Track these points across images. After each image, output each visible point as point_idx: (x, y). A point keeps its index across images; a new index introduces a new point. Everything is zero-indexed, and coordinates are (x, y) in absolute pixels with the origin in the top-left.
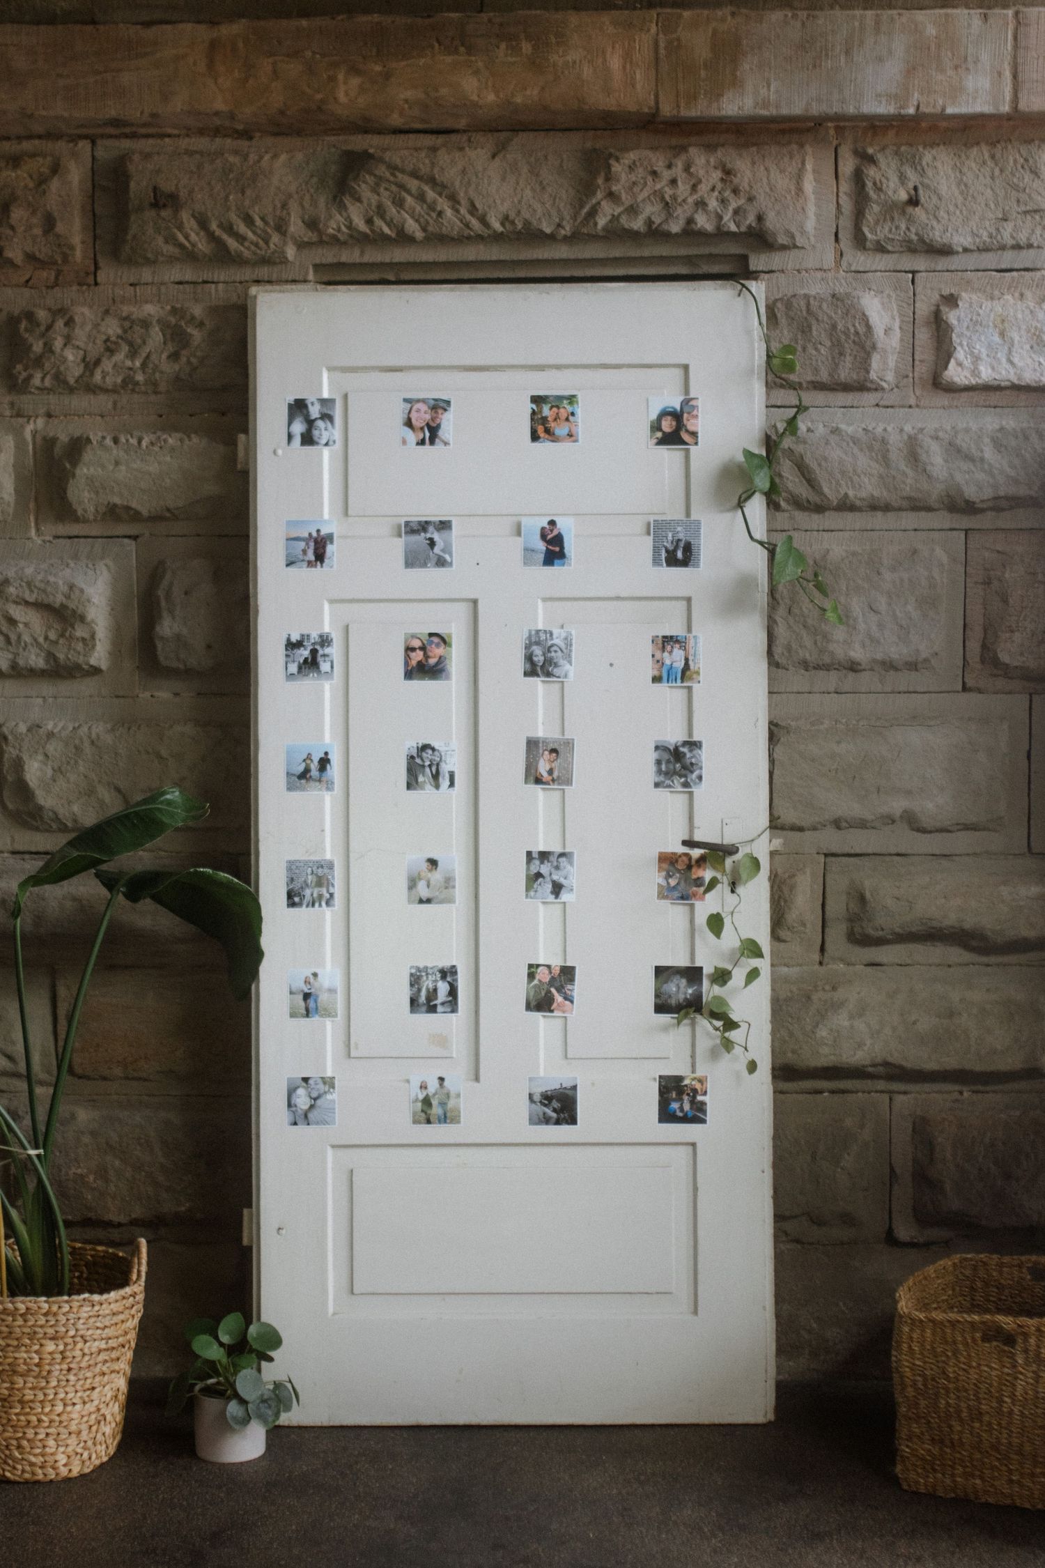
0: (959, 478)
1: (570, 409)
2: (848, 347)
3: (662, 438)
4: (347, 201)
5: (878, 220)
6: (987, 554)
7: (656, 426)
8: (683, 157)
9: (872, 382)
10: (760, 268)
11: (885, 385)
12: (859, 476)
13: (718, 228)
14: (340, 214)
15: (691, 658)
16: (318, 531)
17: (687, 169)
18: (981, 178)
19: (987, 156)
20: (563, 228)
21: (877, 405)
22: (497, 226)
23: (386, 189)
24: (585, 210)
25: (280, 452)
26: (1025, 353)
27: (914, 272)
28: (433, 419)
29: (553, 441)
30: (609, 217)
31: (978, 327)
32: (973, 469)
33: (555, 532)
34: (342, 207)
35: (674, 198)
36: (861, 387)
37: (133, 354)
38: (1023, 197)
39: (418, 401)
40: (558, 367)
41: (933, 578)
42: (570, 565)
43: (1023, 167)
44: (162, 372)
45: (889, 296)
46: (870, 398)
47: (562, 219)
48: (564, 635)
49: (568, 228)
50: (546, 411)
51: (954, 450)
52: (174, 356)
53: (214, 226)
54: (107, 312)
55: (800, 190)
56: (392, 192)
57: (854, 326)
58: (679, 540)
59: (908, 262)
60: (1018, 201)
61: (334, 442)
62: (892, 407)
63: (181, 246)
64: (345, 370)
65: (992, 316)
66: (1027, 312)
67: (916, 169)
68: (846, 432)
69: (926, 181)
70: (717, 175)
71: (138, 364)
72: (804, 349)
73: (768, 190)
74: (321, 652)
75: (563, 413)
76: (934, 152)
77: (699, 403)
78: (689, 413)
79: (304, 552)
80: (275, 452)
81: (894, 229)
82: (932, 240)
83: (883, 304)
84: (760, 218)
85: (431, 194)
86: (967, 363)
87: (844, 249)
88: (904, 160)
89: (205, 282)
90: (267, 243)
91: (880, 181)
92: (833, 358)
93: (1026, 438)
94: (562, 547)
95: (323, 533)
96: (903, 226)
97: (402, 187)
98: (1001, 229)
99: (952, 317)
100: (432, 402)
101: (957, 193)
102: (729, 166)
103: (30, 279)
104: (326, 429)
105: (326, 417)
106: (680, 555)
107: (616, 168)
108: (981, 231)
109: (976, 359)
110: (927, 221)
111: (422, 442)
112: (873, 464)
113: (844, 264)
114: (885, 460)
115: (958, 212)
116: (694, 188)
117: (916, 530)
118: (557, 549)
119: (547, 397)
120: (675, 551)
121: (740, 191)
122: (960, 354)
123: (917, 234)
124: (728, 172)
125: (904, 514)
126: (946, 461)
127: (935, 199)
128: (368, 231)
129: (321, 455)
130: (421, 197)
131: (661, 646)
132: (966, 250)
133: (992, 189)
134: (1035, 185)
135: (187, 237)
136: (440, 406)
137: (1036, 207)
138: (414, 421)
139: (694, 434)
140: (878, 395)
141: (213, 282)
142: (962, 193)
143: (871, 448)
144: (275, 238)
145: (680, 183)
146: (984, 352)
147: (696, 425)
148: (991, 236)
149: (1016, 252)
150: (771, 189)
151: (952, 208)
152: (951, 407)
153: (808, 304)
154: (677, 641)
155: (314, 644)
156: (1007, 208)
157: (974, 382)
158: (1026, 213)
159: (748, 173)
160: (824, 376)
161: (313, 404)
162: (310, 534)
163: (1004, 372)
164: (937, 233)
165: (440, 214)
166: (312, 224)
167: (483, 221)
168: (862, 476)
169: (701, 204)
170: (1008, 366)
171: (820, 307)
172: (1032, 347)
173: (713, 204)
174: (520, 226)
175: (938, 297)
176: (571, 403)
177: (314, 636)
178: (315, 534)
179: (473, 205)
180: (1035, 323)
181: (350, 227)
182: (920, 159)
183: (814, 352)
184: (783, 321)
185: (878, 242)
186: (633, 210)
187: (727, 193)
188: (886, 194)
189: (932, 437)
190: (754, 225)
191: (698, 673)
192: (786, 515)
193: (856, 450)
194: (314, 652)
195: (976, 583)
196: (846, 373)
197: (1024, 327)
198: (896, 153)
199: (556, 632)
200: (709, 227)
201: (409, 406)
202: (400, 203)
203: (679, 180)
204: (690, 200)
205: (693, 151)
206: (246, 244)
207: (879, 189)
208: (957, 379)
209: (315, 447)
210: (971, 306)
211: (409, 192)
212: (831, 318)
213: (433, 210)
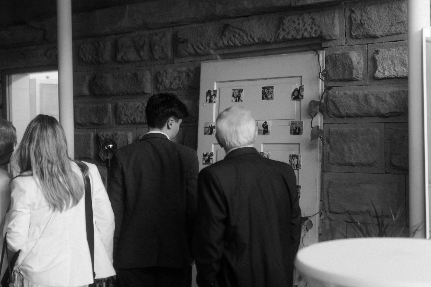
0: (380, 107)
1: (272, 90)
2: (347, 68)
3: (295, 97)
4: (223, 37)
5: (355, 29)
6: (391, 130)
7: (293, 94)
8: (302, 17)
9: (354, 78)
10: (325, 46)
11: (359, 79)
12: (351, 107)
13: (310, 36)
14: (222, 41)
15: (299, 161)
16: (211, 125)
17: (303, 19)
18: (385, 13)
19: (387, 7)
20: (272, 40)
21: (358, 85)
22: (257, 41)
23: (232, 33)
24: (277, 34)
25: (204, 104)
26: (399, 67)
27: (367, 44)
28: (239, 94)
29: (267, 99)
30: (283, 36)
31: (385, 60)
32: (384, 104)
33: (266, 125)
34: (222, 39)
35: (299, 28)
36: (352, 80)
37: (179, 80)
38: (397, 18)
39: (236, 90)
40: (270, 79)
41: (374, 138)
42: (269, 134)
43: (397, 9)
44: (185, 85)
45: (360, 52)
46: (355, 83)
47: (272, 37)
48: (267, 154)
49: (273, 40)
50: (266, 91)
51: (378, 98)
52: (188, 80)
53: (195, 47)
54: (174, 70)
55: (333, 22)
56: (233, 34)
57: (348, 62)
58: (297, 127)
59: (365, 41)
60: (396, 20)
61: (216, 101)
62: (362, 85)
63: (189, 53)
64: (220, 82)
65: (389, 56)
66: (399, 54)
67: (365, 13)
68: (347, 94)
69: (368, 16)
70: (310, 21)
71: (180, 83)
72: (336, 69)
73: (324, 23)
74: (211, 158)
75: (270, 91)
76: (370, 7)
77: (304, 87)
78: (301, 90)
79: (208, 131)
80: (203, 105)
81: (360, 32)
82: (370, 34)
83: (358, 54)
84: (321, 32)
85: (242, 33)
86: (381, 71)
87: (347, 39)
88: (362, 11)
89: (196, 61)
90: (206, 50)
91: (355, 17)
92: (343, 71)
93: (399, 94)
94: (268, 129)
95: (212, 126)
96: (362, 31)
97: (235, 32)
98: (391, 29)
99: (377, 57)
100: (239, 90)
101: (377, 19)
102: (313, 18)
103: (161, 63)
104: (214, 98)
105: (215, 95)
106: (297, 131)
107: (285, 21)
108: (385, 30)
109: (384, 70)
110: (368, 28)
111: (236, 101)
112: (355, 103)
113: (348, 43)
114: (358, 102)
115: (378, 25)
116: (304, 26)
117: (370, 123)
118: (266, 130)
119: (266, 87)
120: (296, 130)
121: (316, 25)
122: (379, 68)
123: (366, 33)
124: (313, 20)
125: (366, 118)
126: (376, 102)
127: (371, 22)
128: (228, 45)
129: (213, 105)
130: (239, 35)
131: (291, 158)
132: (382, 36)
133: (388, 17)
134: (400, 14)
135: (189, 50)
136: (241, 91)
137: (401, 21)
138: (234, 95)
139: (302, 96)
140: (358, 82)
141: (197, 61)
142: (379, 19)
143: (354, 98)
144: (207, 48)
145: (300, 24)
146: (387, 67)
147: (303, 93)
148: (388, 31)
149: (397, 35)
150: (325, 24)
151: (376, 24)
152: (379, 85)
153: (335, 56)
154: (296, 156)
155: (209, 155)
156: (393, 22)
157: (383, 77)
158: (398, 23)
159: (319, 19)
160: (341, 77)
161: (212, 91)
162: (210, 126)
163: (392, 73)
164: (371, 32)
165: (243, 38)
166: (215, 44)
167: (253, 39)
168: (352, 107)
169: (306, 30)
170: (394, 71)
171: (339, 57)
172: (401, 65)
173: (309, 29)
174: (262, 40)
175: (374, 51)
176: (272, 89)
177: (209, 153)
178: (211, 126)
179: (251, 35)
180: (401, 57)
181: (224, 44)
182: (366, 10)
183: (338, 70)
184: (330, 61)
185: (356, 36)
186: (288, 33)
187: (313, 26)
188: (357, 21)
189: (371, 94)
190: (320, 34)
191: (301, 166)
192: (333, 119)
193: (350, 99)
194: (209, 157)
195: (388, 139)
196: (347, 76)
197: (398, 59)
198: (360, 9)
199: (265, 153)
200: (308, 36)
201: (234, 91)
202: (234, 37)
203: (300, 23)
204: (303, 29)
205: (305, 15)
206: (201, 50)
207: (355, 20)
208: (378, 76)
209: (212, 103)
210: (382, 53)
211: (236, 33)
212: (342, 60)
213: (242, 38)
